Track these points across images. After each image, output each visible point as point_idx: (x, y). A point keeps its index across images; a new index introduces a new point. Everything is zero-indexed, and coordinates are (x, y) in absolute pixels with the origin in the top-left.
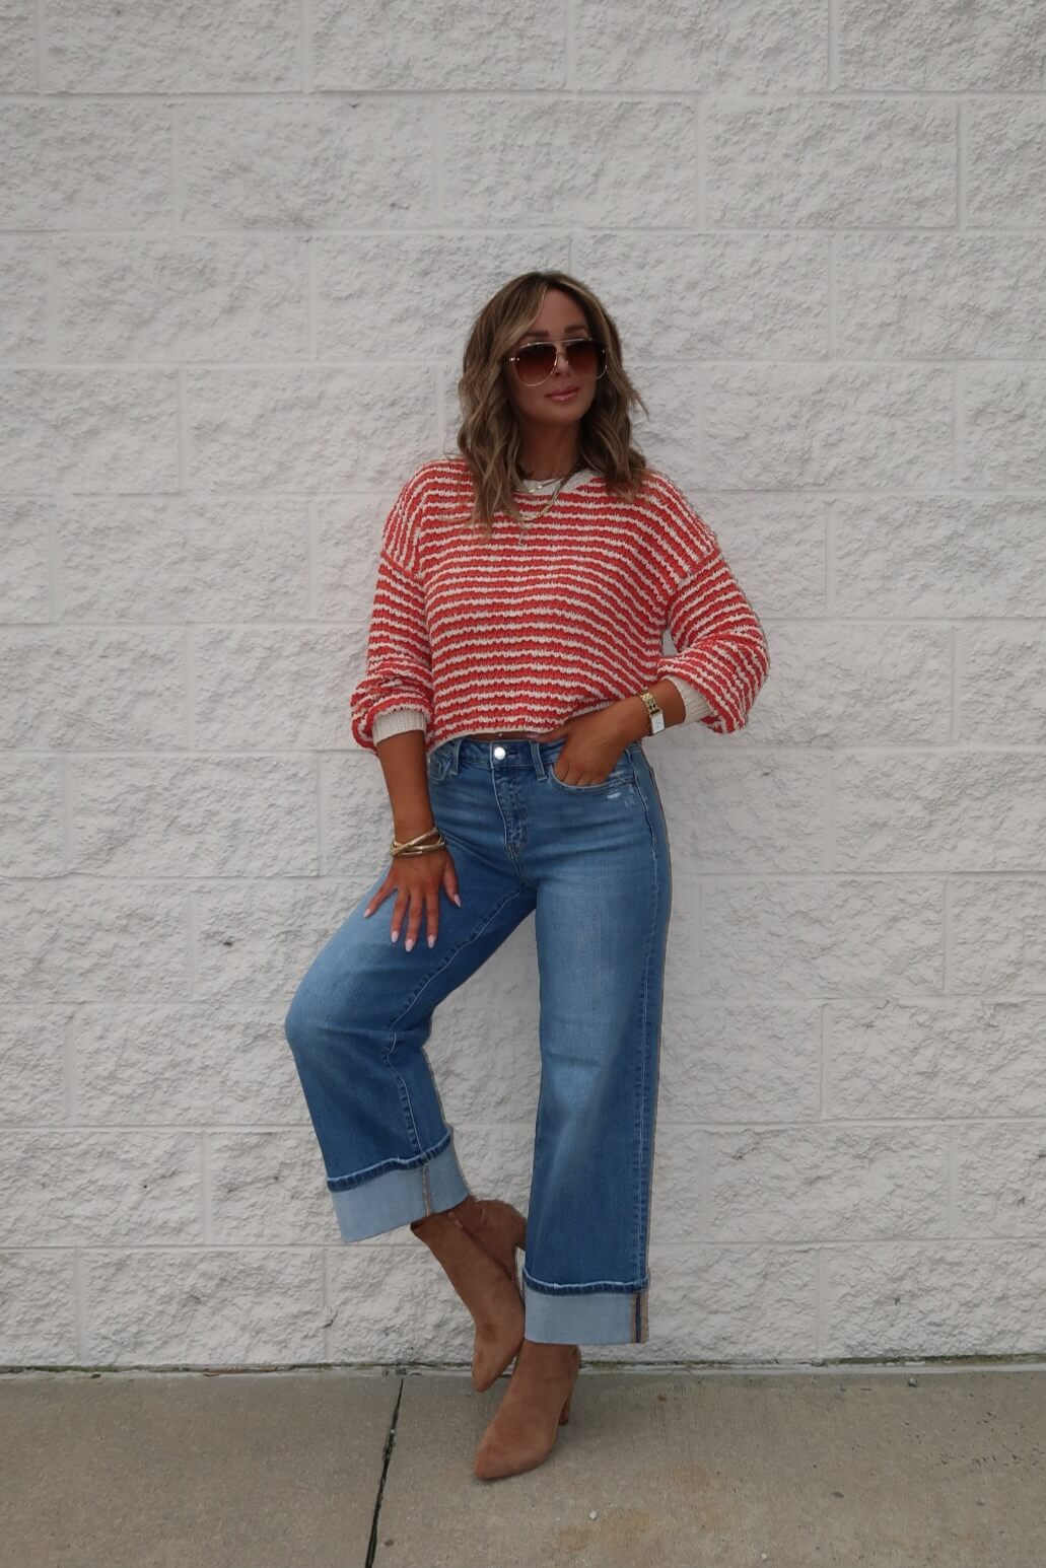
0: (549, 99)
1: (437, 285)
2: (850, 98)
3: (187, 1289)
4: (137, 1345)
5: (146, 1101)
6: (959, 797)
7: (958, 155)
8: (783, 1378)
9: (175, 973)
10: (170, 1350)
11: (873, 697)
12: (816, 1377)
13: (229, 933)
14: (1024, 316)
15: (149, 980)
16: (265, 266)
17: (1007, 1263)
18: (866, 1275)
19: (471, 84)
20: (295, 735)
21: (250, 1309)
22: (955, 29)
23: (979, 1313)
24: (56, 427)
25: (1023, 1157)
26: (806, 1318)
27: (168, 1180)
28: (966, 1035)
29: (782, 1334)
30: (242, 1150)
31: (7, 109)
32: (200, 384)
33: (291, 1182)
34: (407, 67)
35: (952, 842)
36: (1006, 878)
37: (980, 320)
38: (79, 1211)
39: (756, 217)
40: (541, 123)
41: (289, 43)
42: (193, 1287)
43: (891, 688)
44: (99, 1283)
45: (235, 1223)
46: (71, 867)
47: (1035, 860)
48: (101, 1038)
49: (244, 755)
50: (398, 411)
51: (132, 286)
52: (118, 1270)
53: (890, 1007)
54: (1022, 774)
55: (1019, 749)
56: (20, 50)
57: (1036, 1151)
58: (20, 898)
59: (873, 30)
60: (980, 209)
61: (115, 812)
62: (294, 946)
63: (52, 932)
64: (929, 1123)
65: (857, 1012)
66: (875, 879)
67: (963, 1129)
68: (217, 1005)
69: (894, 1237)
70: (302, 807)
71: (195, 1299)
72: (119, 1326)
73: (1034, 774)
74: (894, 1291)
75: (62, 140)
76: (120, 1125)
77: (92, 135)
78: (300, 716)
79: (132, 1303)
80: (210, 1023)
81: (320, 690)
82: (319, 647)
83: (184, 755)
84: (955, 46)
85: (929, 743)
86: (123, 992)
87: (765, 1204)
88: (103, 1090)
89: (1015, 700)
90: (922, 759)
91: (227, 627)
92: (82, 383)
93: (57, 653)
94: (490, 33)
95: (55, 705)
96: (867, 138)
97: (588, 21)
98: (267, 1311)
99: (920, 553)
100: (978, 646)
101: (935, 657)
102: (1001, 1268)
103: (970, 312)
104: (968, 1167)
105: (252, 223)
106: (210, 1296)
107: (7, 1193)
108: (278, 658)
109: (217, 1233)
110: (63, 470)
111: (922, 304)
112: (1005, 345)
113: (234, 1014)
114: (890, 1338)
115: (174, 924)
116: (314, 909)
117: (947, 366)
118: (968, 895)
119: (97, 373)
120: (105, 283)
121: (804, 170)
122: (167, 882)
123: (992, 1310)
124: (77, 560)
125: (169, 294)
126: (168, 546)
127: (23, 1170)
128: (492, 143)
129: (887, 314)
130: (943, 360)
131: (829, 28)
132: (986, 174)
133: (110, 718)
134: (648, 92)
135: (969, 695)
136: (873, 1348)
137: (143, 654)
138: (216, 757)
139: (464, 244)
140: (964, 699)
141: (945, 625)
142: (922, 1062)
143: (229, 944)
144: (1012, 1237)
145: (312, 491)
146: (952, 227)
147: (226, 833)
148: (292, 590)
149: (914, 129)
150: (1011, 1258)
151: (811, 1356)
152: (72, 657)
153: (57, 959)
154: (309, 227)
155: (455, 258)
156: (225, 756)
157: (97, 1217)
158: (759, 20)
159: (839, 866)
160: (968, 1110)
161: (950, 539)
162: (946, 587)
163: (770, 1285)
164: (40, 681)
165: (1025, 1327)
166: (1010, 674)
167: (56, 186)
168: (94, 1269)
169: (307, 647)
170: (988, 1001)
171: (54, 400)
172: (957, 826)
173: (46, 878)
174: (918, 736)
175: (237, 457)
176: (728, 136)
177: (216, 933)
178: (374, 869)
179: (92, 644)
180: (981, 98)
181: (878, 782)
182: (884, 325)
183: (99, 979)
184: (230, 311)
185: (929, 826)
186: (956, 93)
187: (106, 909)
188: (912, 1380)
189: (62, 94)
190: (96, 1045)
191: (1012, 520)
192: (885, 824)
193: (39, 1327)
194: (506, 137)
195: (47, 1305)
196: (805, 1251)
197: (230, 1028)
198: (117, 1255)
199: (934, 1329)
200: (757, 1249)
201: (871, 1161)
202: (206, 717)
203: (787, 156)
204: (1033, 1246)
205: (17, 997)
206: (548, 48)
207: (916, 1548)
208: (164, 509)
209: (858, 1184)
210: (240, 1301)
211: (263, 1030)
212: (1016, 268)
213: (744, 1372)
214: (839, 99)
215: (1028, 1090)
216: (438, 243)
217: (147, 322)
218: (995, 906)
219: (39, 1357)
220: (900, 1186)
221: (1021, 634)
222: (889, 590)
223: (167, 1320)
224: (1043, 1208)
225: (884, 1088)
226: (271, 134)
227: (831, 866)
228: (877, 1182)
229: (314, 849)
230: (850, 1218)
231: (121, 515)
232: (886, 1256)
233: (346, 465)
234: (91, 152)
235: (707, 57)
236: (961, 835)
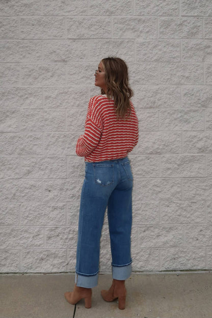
0: (108, 40)
1: (89, 72)
2: (161, 40)
3: (41, 257)
4: (31, 268)
5: (34, 221)
6: (184, 164)
7: (180, 50)
8: (153, 274)
9: (40, 197)
10: (37, 269)
11: (167, 145)
12: (160, 274)
13: (50, 189)
14: (193, 77)
15: (35, 198)
16: (58, 69)
18: (169, 254)
19: (95, 37)
20: (63, 152)
22: (179, 28)
23: (190, 261)
24: (20, 97)
25: (198, 231)
26: (158, 262)
27: (37, 236)
28: (186, 208)
29: (153, 266)
30: (52, 230)
31: (13, 42)
32: (46, 89)
33: (61, 236)
34: (84, 35)
35: (183, 172)
36: (193, 178)
37: (185, 78)
38: (21, 242)
39: (145, 60)
40: (107, 44)
41: (63, 30)
43: (171, 144)
44: (24, 256)
45: (50, 244)
46: (21, 177)
47: (198, 175)
48: (26, 209)
49: (53, 156)
50: (82, 94)
51: (34, 72)
52: (28, 253)
53: (172, 203)
55: (194, 154)
56: (16, 31)
57: (200, 230)
58: (11, 183)
59: (165, 28)
60: (185, 58)
61: (29, 167)
62: (62, 191)
63: (17, 189)
64: (180, 225)
65: (166, 204)
66: (169, 179)
67: (186, 226)
68: (47, 203)
69: (174, 247)
70: (64, 165)
71: (42, 259)
72: (28, 265)
73: (197, 159)
74: (174, 257)
75: (23, 47)
76: (29, 225)
77: (28, 46)
78: (63, 149)
79: (30, 260)
80: (46, 206)
81: (67, 144)
82: (67, 136)
83: (42, 156)
84: (180, 31)
85: (178, 153)
86: (30, 200)
87: (149, 240)
88: (26, 219)
89: (193, 146)
90: (177, 157)
91: (51, 133)
92: (25, 89)
93: (20, 137)
94: (98, 29)
95: (19, 147)
96: (164, 47)
97: (115, 27)
98: (56, 262)
99: (175, 119)
100: (186, 136)
101: (179, 138)
102: (194, 253)
103: (183, 77)
104: (187, 233)
105: (56, 61)
106: (45, 259)
107: (7, 239)
108: (60, 138)
109: (47, 246)
110: (22, 104)
111: (175, 75)
112: (190, 82)
113: (51, 204)
114: (173, 266)
115: (40, 187)
116: (66, 184)
117: (179, 86)
118: (186, 182)
119: (28, 87)
120: (30, 71)
121: (153, 52)
122: (39, 179)
123: (193, 261)
124: (23, 120)
125: (41, 73)
126: (40, 118)
127: (10, 234)
128: (98, 47)
129: (168, 77)
131: (157, 28)
132: (185, 53)
133: (29, 149)
134: (126, 39)
136: (170, 268)
137: (35, 138)
138: (48, 156)
140: (184, 145)
142: (178, 213)
143: (50, 191)
144: (196, 247)
145: (66, 108)
146: (180, 62)
147: (50, 170)
148: (62, 126)
149: (173, 45)
150: (196, 251)
151: (159, 270)
152: (22, 138)
153: (18, 194)
154: (66, 62)
156: (50, 156)
157: (24, 243)
158: (145, 27)
159: (162, 176)
160: (187, 222)
161: (180, 117)
162: (181, 125)
163: (151, 256)
164: (16, 143)
165: (199, 264)
166: (192, 141)
167: (22, 55)
168: (23, 253)
169: (65, 136)
170: (190, 201)
171: (20, 92)
173: (16, 179)
174: (176, 152)
175: (53, 102)
176: (140, 46)
177: (48, 189)
179: (26, 136)
180: (184, 40)
181: (169, 161)
182: (168, 79)
183: (25, 198)
184: (52, 76)
185: (178, 169)
186: (180, 39)
187: (27, 185)
188: (178, 275)
189: (23, 39)
191: (192, 113)
192: (170, 168)
193: (12, 265)
194: (101, 46)
195: (14, 261)
196: (158, 249)
197: (50, 207)
198: (28, 251)
199: (182, 265)
200: (148, 249)
201: (169, 232)
203: (150, 50)
204: (200, 248)
205: (10, 201)
206: (108, 31)
208: (39, 111)
209: (167, 236)
210: (51, 260)
211: (56, 207)
212: (191, 69)
213: (146, 273)
214: (159, 40)
215: (198, 218)
216: (89, 65)
217: (37, 79)
218: (191, 184)
219: (12, 271)
220: (175, 237)
221: (194, 134)
222: (170, 126)
223: (37, 263)
224: (202, 241)
225: (171, 218)
226: (59, 46)
227: (160, 176)
228: (170, 236)
229: (65, 173)
230: (165, 243)
231: (32, 112)
232: (172, 250)
233: (72, 104)
234: (28, 49)
235: (136, 33)
236: (184, 170)
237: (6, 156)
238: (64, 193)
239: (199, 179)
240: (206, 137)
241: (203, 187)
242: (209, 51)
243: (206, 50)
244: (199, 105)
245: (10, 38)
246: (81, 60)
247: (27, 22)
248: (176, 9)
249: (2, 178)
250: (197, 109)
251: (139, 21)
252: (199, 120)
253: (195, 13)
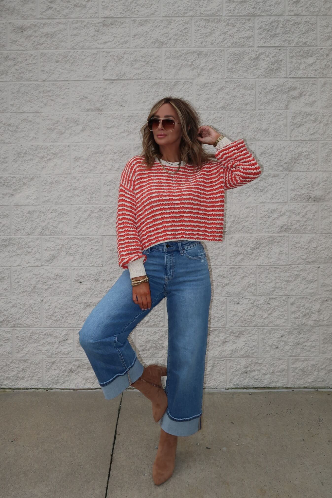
0: (158, 81)
1: (132, 124)
2: (230, 80)
3: (70, 369)
4: (57, 382)
5: (60, 321)
6: (259, 247)
7: (255, 93)
8: (218, 393)
9: (68, 290)
10: (65, 384)
11: (237, 222)
12: (226, 392)
13: (81, 280)
14: (272, 130)
15: (61, 292)
16: (91, 120)
17: (274, 364)
18: (239, 366)
19: (140, 78)
20: (97, 231)
21: (85, 374)
22: (254, 64)
23: (267, 376)
24: (41, 158)
25: (277, 336)
26: (223, 377)
27: (65, 341)
28: (262, 306)
29: (217, 381)
31: (31, 84)
32: (75, 148)
34: (125, 74)
35: (258, 258)
36: (271, 267)
37: (261, 131)
38: (44, 349)
39: (207, 108)
40: (156, 86)
41: (97, 69)
42: (71, 368)
43: (242, 220)
44: (48, 367)
45: (82, 352)
46: (43, 264)
47: (278, 262)
48: (49, 306)
49: (85, 236)
50: (122, 154)
51: (59, 125)
52: (53, 364)
53: (243, 298)
54: (275, 241)
55: (274, 235)
56: (34, 71)
57: (280, 335)
58: (31, 271)
59: (235, 64)
60: (261, 105)
61: (54, 250)
62: (97, 283)
63: (38, 279)
64: (253, 328)
65: (236, 300)
66: (239, 267)
67: (262, 329)
68: (78, 298)
69: (245, 357)
70: (99, 249)
71: (71, 371)
72: (53, 378)
73: (277, 241)
74: (245, 370)
75: (44, 91)
76: (54, 327)
77: (50, 90)
78: (99, 227)
79: (56, 372)
80: (76, 302)
81: (103, 221)
82: (103, 210)
83: (70, 236)
84: (254, 67)
85: (252, 233)
86: (55, 294)
87: (213, 348)
88: (50, 318)
89: (272, 223)
90: (250, 237)
91: (81, 206)
92: (47, 148)
93: (41, 212)
94: (144, 66)
95: (40, 224)
96: (234, 89)
97: (167, 63)
100: (263, 209)
101: (252, 212)
102: (272, 365)
103: (259, 129)
104: (263, 339)
105: (88, 110)
106: (75, 370)
107: (26, 344)
108: (93, 213)
109: (77, 354)
111: (247, 128)
112: (268, 137)
113: (82, 300)
114: (245, 382)
115: (68, 278)
116: (102, 274)
117: (254, 142)
118: (262, 271)
119: (51, 145)
120: (53, 124)
122: (67, 267)
123: (270, 376)
124: (45, 190)
125: (68, 127)
126: (67, 186)
127: (30, 338)
128: (144, 91)
129: (239, 130)
130: (253, 141)
131: (224, 64)
132: (262, 97)
133: (53, 227)
134: (181, 79)
135: (261, 222)
136: (240, 385)
137: (61, 212)
138: (78, 237)
139: (138, 115)
140: (260, 222)
141: (255, 204)
142: (251, 312)
143: (81, 283)
144: (275, 357)
145: (102, 173)
146: (254, 110)
147: (80, 255)
148: (97, 197)
149: (245, 87)
150: (275, 362)
151: (225, 387)
152: (44, 213)
153: (39, 286)
154: (101, 111)
155: (136, 118)
156: (80, 237)
157: (48, 350)
158: (208, 62)
159: (230, 264)
160: (263, 325)
162: (255, 195)
163: (214, 369)
164: (36, 219)
165: (279, 380)
166: (271, 216)
168: (47, 363)
169: (100, 210)
170: (267, 297)
171: (41, 152)
172: (259, 254)
173: (37, 266)
174: (249, 232)
175: (84, 165)
176: (200, 89)
177: (78, 280)
178: (116, 264)
179: (49, 210)
180: (260, 79)
181: (239, 243)
182: (238, 133)
183: (49, 291)
184: (82, 131)
185: (252, 254)
186: (255, 78)
187: (51, 274)
188: (250, 393)
189: (44, 81)
190: (48, 307)
191: (270, 179)
192: (241, 253)
193: (33, 378)
194: (148, 90)
195: (35, 372)
196: (223, 360)
197: (81, 303)
198: (53, 360)
199: (256, 380)
200: (211, 360)
201: (239, 337)
202: (76, 227)
203: (214, 93)
204: (281, 359)
205: (29, 296)
206: (158, 69)
207: (253, 437)
208: (66, 178)
209: (236, 343)
210: (82, 372)
211: (89, 304)
212: (270, 119)
213: (208, 391)
214: (227, 80)
215: (278, 320)
216: (132, 114)
217: (63, 133)
218: (269, 274)
219: (33, 386)
220: (246, 344)
221: (274, 207)
222: (241, 196)
223: (64, 376)
224: (282, 349)
225: (242, 319)
226: (92, 90)
227: (228, 264)
228: (241, 343)
229: (102, 259)
230: (234, 352)
231: (56, 179)
232: (243, 362)
233: (110, 167)
234: (50, 94)
235: (195, 71)
236: (259, 256)
237: (23, 237)
238: (99, 285)
239: (280, 267)
240: (289, 211)
241: (285, 278)
242: (294, 95)
243: (291, 93)
244: (281, 169)
245: (28, 80)
246: (122, 108)
247: (49, 58)
248: (250, 37)
249: (18, 266)
250: (277, 173)
251: (199, 54)
252: (280, 189)
253: (277, 42)
